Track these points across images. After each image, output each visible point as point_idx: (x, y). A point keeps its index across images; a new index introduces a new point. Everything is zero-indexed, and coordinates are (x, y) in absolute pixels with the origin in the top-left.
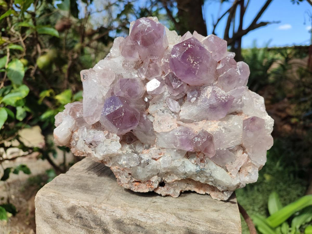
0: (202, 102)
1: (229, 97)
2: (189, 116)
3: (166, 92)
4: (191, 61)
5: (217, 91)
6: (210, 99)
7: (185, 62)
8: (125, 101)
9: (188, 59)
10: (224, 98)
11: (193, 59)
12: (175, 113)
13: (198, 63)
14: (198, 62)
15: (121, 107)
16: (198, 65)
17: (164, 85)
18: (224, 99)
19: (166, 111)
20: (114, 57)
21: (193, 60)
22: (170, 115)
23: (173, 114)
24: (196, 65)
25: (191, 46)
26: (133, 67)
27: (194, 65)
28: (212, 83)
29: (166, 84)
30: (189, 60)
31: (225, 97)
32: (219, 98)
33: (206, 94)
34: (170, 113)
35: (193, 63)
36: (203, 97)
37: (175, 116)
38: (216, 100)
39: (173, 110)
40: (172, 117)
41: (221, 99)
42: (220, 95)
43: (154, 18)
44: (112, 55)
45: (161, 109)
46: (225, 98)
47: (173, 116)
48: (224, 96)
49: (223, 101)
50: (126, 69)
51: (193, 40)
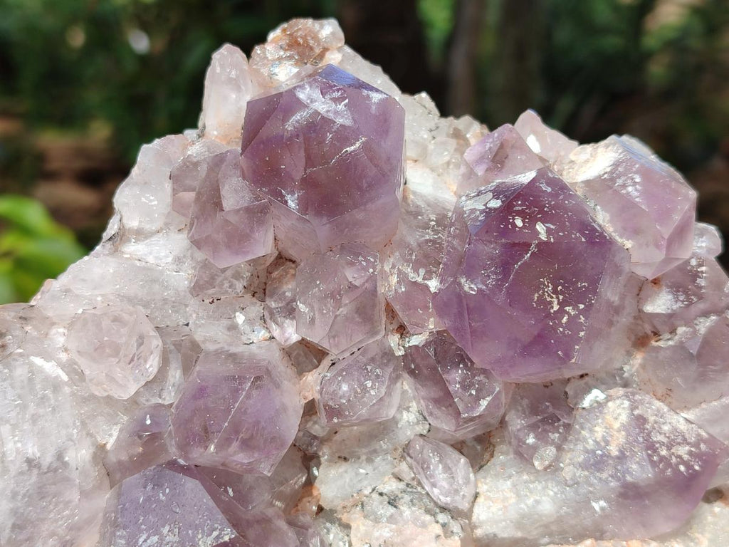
0: (584, 466)
1: (703, 446)
2: (519, 525)
3: (408, 409)
4: (551, 303)
5: (652, 419)
6: (622, 457)
7: (528, 309)
8: (230, 491)
9: (536, 295)
10: (683, 451)
11: (562, 293)
12: (454, 513)
13: (581, 312)
14: (582, 306)
15: (226, 539)
16: (582, 319)
17: (398, 377)
18: (686, 457)
19: (407, 498)
20: (140, 234)
21: (561, 297)
22: (428, 518)
23: (442, 518)
24: (571, 319)
25: (549, 231)
26: (239, 286)
27: (565, 320)
28: (617, 365)
29: (406, 375)
30: (541, 301)
31: (687, 448)
32: (664, 452)
33: (600, 432)
34: (428, 511)
35: (561, 312)
36: (585, 440)
37: (455, 526)
38: (653, 464)
39: (444, 500)
40: (437, 529)
41: (674, 460)
42: (665, 440)
43: (322, 27)
44: (125, 221)
45: (384, 491)
46: (690, 453)
47: (444, 525)
48: (685, 442)
49: (682, 468)
50: (207, 301)
51: (549, 190)
